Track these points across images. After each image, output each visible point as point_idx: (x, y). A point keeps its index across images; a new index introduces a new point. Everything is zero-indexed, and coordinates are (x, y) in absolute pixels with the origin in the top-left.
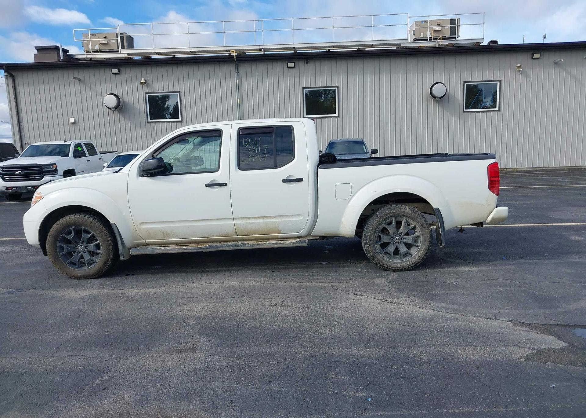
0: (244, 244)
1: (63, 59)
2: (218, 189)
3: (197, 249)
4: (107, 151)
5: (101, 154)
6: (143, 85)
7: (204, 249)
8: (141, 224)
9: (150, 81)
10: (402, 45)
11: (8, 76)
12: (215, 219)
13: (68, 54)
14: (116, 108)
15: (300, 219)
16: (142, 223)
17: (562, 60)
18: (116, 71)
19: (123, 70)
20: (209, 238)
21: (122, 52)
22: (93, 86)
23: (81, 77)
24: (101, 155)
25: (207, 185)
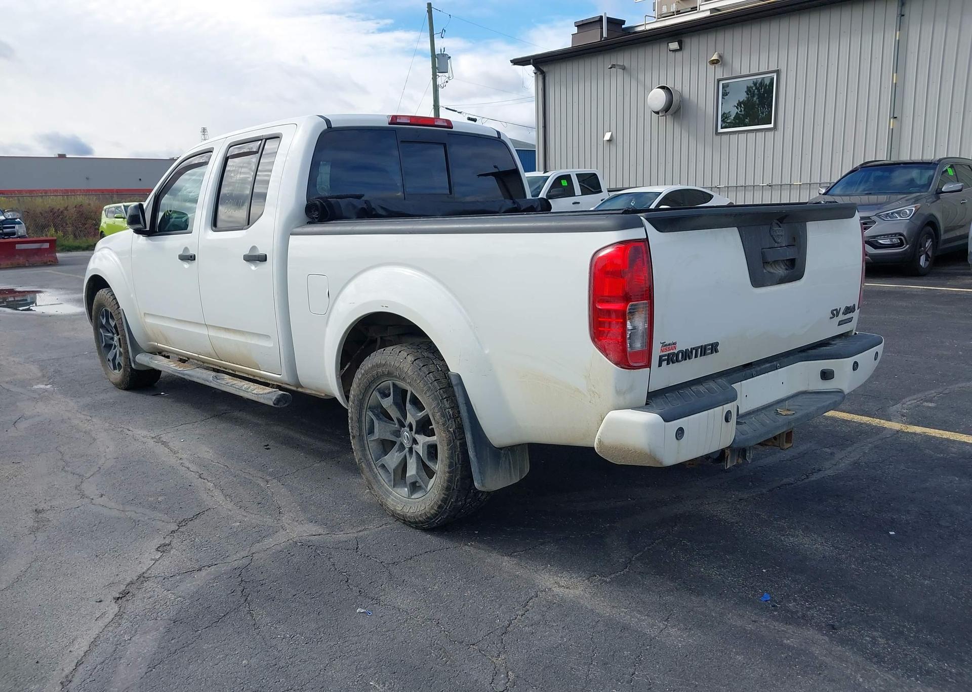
1: (606, 36)
4: (623, 187)
5: (608, 191)
6: (716, 65)
9: (728, 57)
11: (538, 73)
13: (623, 26)
14: (667, 109)
18: (674, 45)
19: (687, 41)
21: (702, 8)
22: (641, 77)
23: (626, 64)
24: (610, 193)
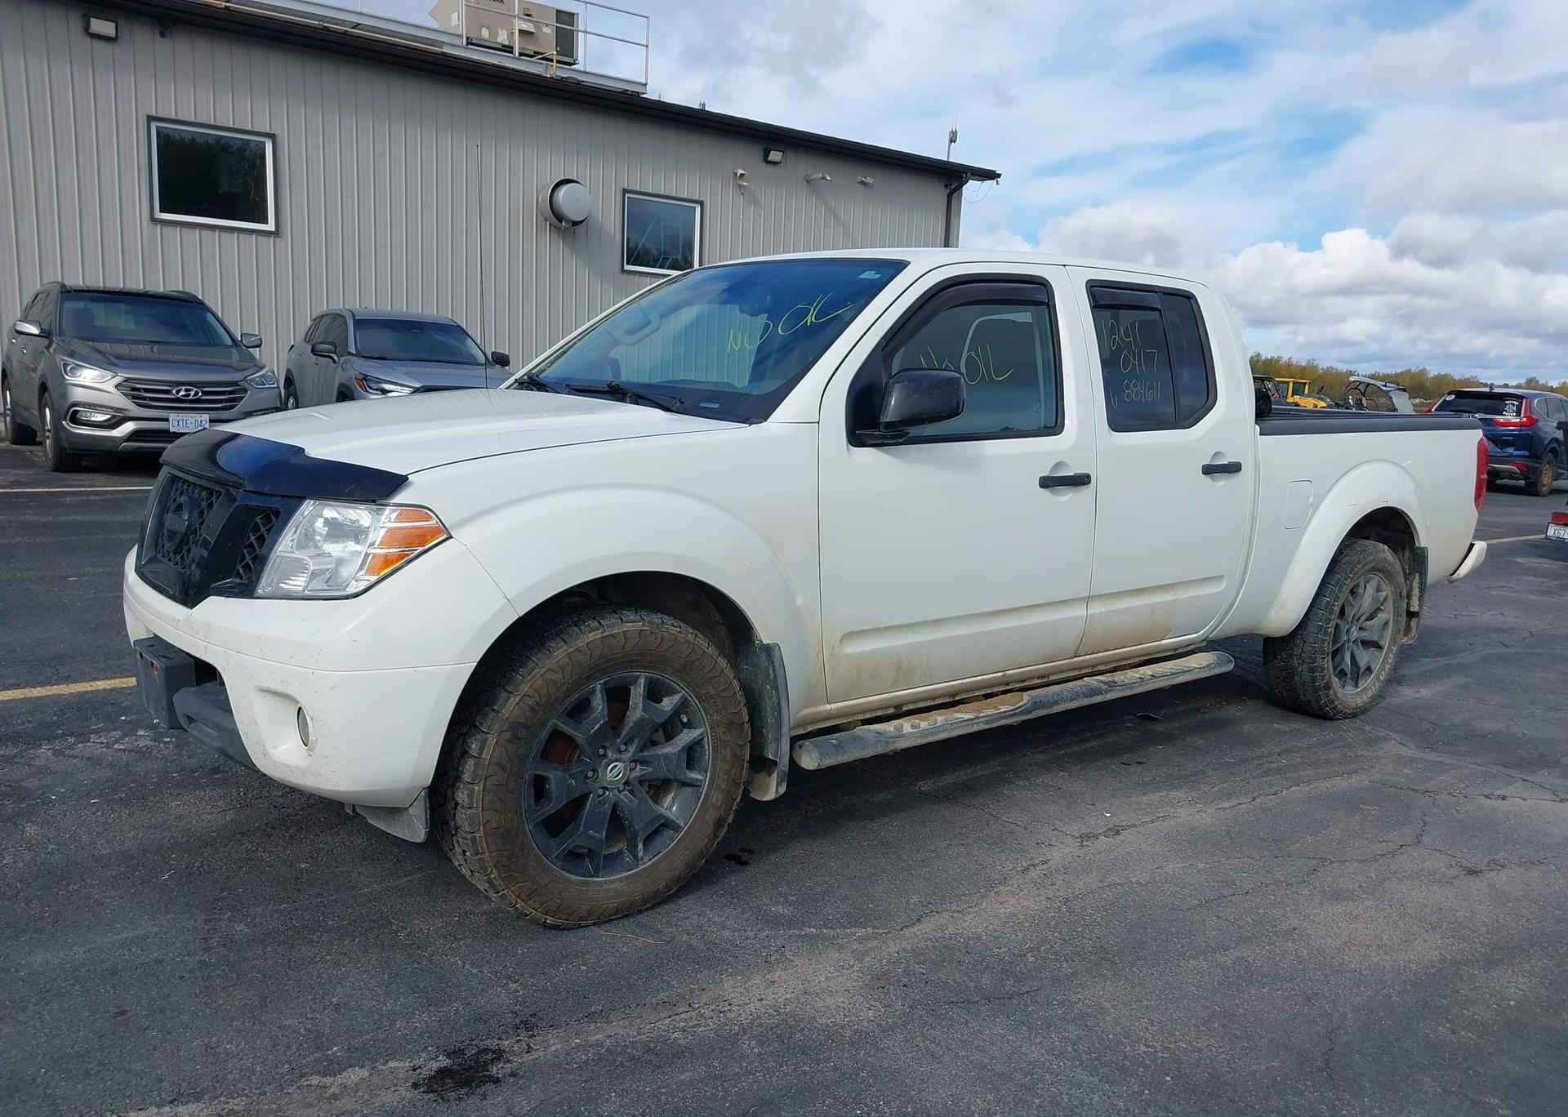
0: (1112, 685)
2: (1070, 495)
3: (1003, 718)
7: (1020, 714)
8: (849, 636)
10: (446, 50)
12: (1021, 608)
15: (1219, 590)
16: (850, 633)
17: (828, 178)
20: (1009, 672)
25: (1047, 483)
